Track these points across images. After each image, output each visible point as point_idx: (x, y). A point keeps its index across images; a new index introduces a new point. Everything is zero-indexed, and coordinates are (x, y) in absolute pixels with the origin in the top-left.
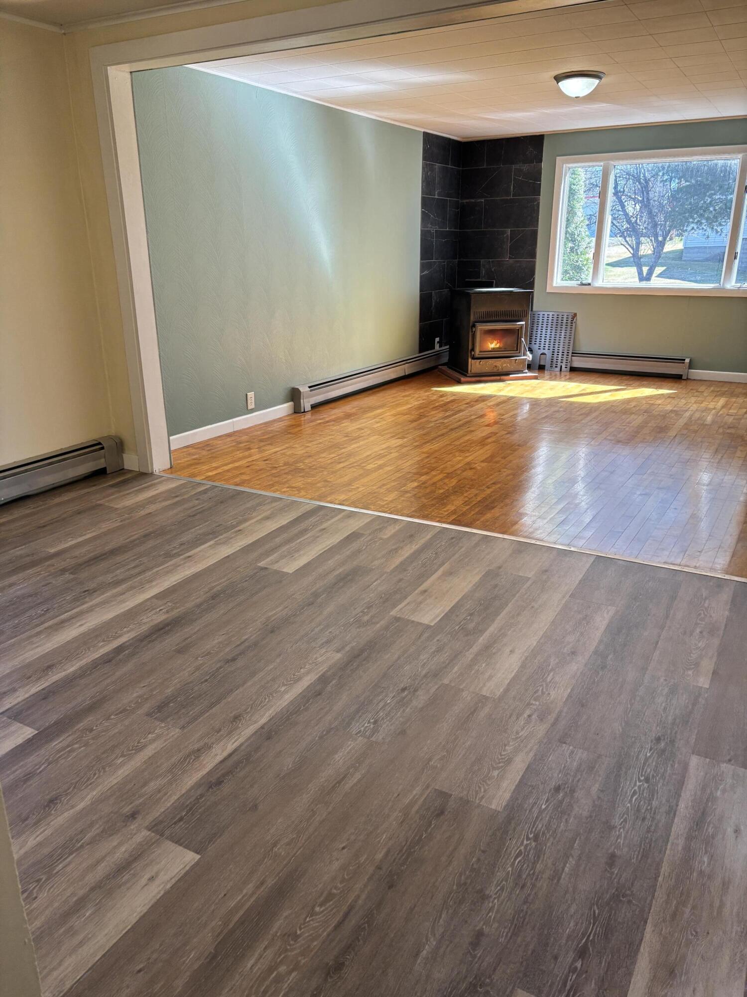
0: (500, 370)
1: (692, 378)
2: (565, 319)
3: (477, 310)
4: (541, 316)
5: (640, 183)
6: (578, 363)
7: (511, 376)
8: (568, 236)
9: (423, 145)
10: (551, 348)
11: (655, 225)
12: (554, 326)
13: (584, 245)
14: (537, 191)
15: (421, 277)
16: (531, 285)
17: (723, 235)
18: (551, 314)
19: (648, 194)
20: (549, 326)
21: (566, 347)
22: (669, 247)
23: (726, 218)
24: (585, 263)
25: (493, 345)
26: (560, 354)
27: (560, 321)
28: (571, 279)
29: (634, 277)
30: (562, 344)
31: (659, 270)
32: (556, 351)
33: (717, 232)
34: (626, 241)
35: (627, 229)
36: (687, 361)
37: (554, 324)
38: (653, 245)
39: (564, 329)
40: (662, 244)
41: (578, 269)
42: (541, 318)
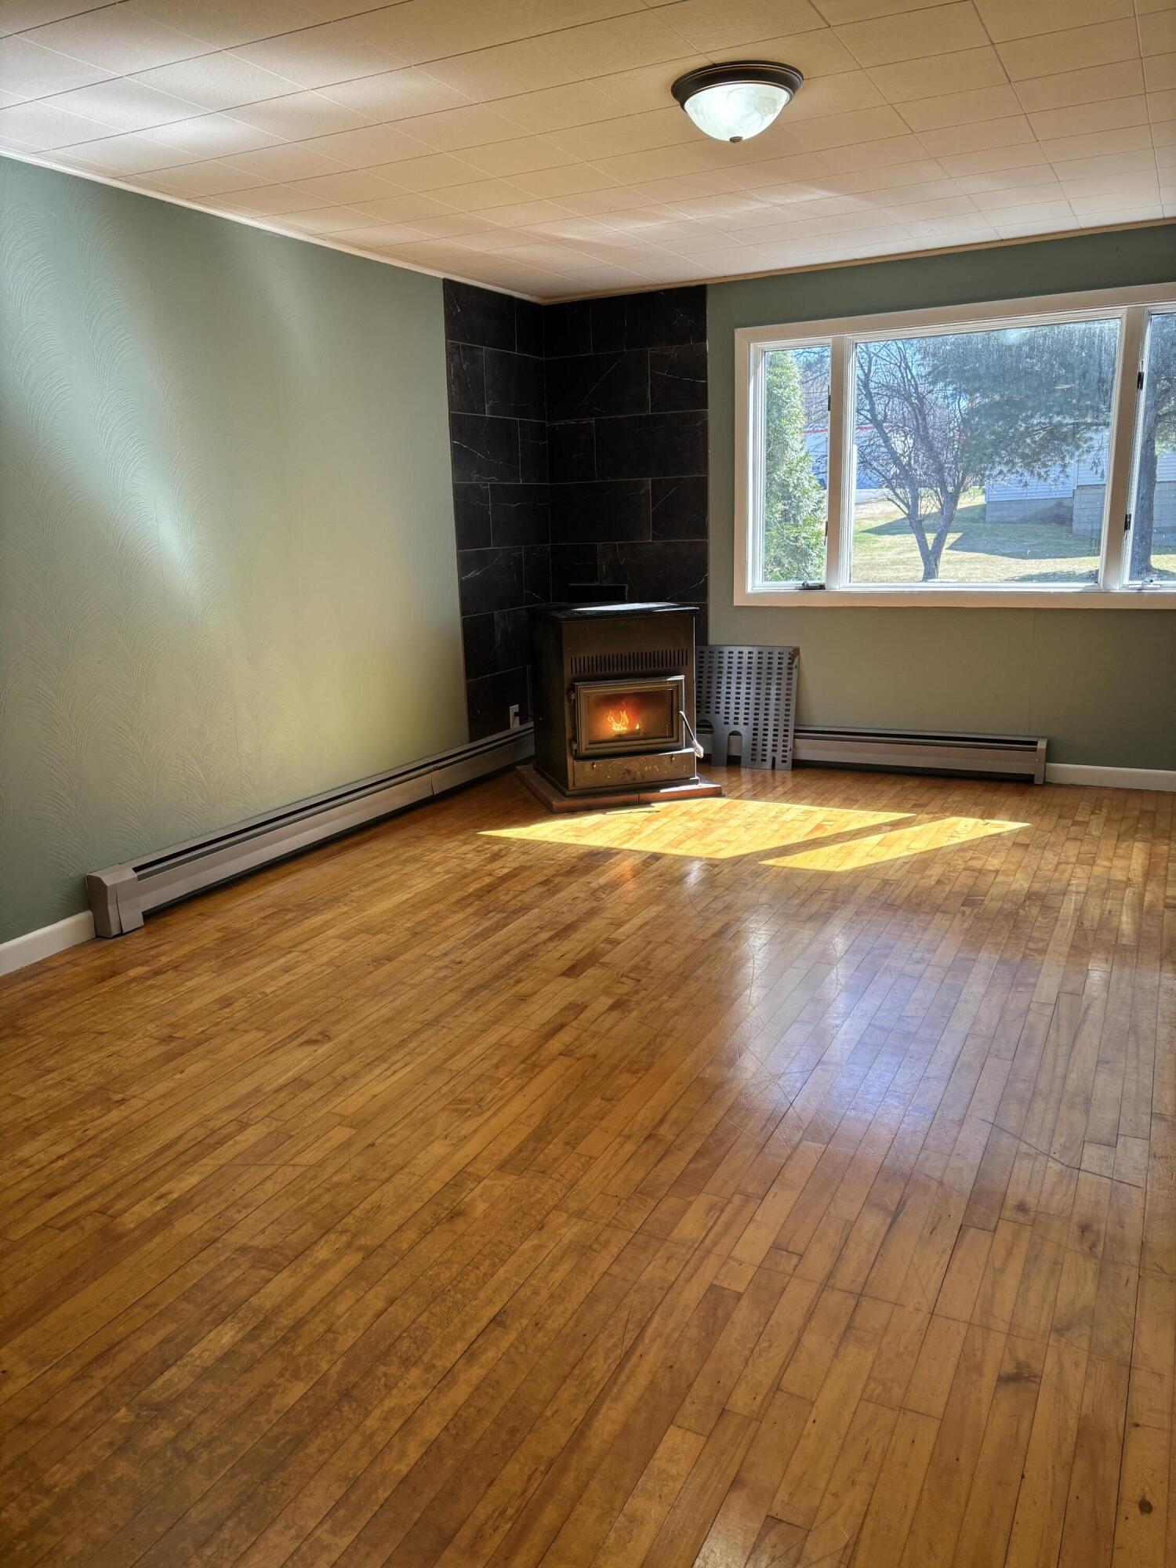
0: (639, 779)
1: (1056, 781)
2: (775, 661)
3: (576, 656)
4: (726, 655)
5: (911, 404)
6: (809, 751)
7: (662, 791)
8: (774, 488)
9: (446, 306)
10: (751, 721)
11: (940, 469)
12: (754, 676)
13: (808, 506)
14: (699, 397)
15: (462, 584)
16: (700, 593)
17: (1050, 481)
18: (746, 650)
19: (924, 419)
20: (744, 675)
21: (782, 718)
22: (964, 502)
23: (1052, 454)
24: (813, 541)
25: (618, 724)
26: (770, 733)
27: (765, 666)
28: (786, 576)
29: (912, 550)
30: (772, 712)
31: (951, 538)
32: (761, 727)
33: (1039, 475)
34: (896, 495)
35: (896, 476)
36: (1042, 745)
37: (754, 671)
38: (939, 500)
39: (774, 681)
40: (954, 498)
41: (800, 554)
42: (726, 660)
